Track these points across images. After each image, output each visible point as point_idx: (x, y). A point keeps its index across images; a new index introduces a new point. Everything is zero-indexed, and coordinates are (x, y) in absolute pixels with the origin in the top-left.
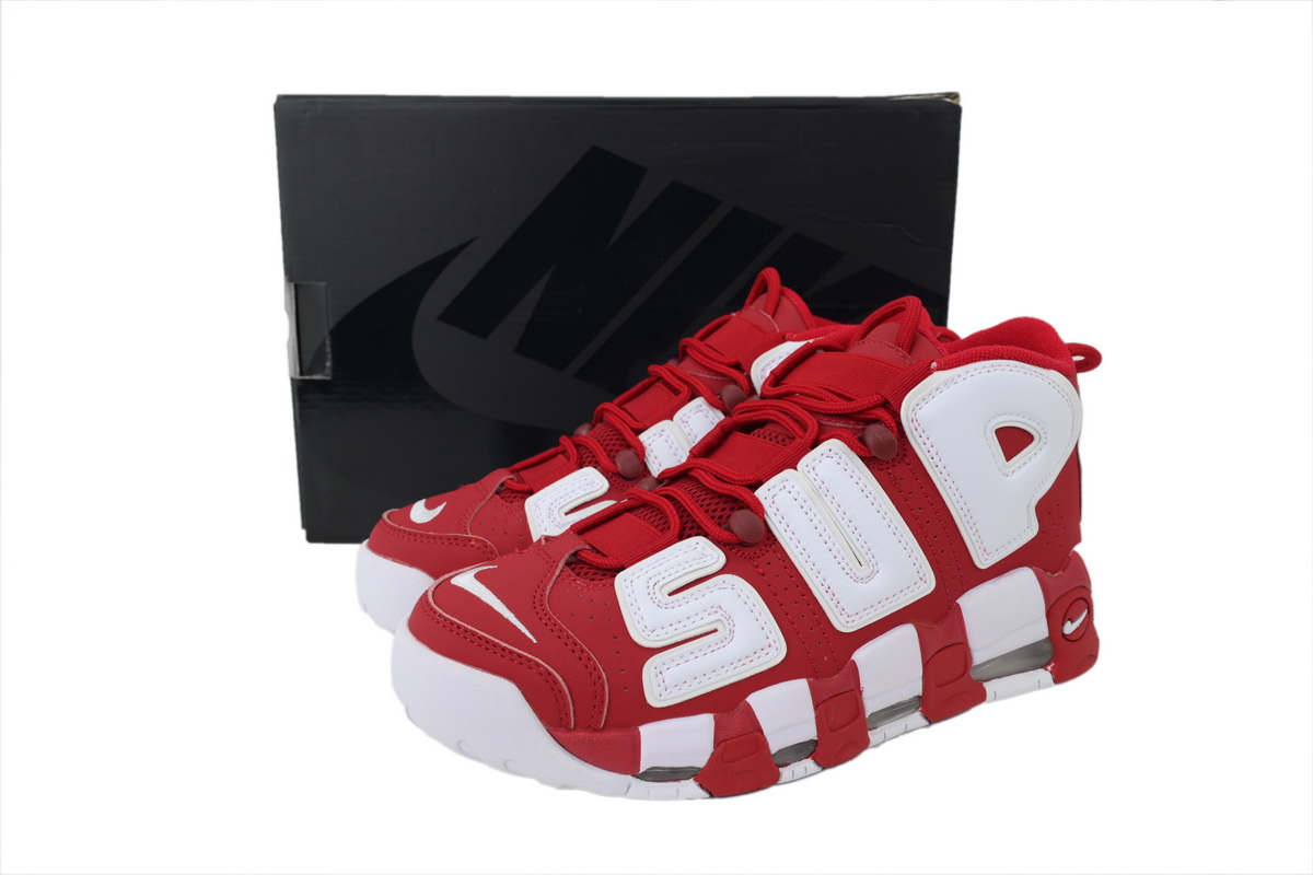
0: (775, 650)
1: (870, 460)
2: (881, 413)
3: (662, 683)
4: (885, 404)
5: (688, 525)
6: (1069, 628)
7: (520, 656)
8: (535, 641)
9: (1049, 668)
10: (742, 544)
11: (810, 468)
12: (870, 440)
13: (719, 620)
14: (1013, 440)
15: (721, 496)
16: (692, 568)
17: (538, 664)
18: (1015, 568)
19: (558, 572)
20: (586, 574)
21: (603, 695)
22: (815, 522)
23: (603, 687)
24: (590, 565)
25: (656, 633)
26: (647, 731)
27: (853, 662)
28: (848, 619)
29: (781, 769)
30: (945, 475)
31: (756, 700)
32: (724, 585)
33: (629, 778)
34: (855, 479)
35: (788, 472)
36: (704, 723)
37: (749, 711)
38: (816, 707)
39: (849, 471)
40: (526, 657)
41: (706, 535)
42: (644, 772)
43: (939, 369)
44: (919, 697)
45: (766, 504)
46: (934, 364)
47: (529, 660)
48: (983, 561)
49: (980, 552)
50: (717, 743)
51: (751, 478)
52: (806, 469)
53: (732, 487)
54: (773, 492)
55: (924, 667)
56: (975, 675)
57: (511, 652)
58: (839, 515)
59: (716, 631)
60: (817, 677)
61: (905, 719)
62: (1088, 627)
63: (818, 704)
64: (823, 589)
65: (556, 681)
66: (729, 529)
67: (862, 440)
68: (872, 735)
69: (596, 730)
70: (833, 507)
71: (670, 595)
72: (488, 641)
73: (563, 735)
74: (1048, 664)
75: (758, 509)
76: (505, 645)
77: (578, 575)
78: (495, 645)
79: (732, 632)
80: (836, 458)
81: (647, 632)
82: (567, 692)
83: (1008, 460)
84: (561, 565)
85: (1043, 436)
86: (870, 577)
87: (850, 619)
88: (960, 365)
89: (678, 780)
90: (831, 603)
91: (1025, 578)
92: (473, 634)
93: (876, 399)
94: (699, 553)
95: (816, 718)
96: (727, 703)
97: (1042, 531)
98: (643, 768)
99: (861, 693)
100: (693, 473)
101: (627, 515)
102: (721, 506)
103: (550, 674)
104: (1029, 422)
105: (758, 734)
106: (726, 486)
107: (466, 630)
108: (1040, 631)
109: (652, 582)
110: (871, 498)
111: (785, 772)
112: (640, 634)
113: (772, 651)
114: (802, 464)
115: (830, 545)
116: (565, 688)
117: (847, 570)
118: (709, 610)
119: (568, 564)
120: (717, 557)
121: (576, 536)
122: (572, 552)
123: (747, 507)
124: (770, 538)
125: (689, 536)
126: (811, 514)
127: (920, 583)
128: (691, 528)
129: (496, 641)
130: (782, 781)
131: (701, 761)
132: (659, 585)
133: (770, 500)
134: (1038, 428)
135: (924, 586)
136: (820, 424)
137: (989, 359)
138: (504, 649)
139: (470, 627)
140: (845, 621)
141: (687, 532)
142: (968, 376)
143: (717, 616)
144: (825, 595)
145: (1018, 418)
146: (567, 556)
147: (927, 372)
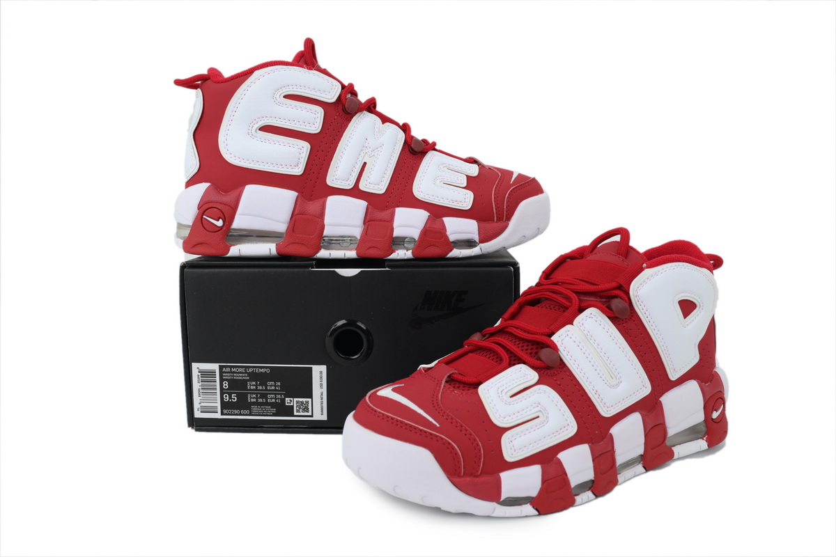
0: (571, 428)
1: (614, 319)
2: (618, 292)
3: (512, 448)
4: (620, 287)
5: (513, 358)
6: (715, 415)
7: (431, 434)
8: (438, 425)
10: (548, 368)
11: (581, 324)
12: (613, 307)
13: (540, 411)
14: (687, 307)
15: (529, 341)
16: (521, 382)
17: (442, 438)
18: (687, 380)
19: (442, 386)
20: (459, 387)
21: (480, 456)
22: (586, 354)
23: (480, 450)
24: (460, 382)
25: (506, 419)
26: (505, 476)
27: (611, 434)
30: (654, 327)
31: (562, 456)
32: (539, 391)
33: (494, 504)
34: (606, 329)
35: (568, 327)
36: (535, 471)
37: (559, 463)
38: (593, 460)
39: (602, 325)
40: (435, 435)
41: (524, 363)
42: (503, 501)
43: (648, 267)
44: (641, 455)
45: (558, 345)
46: (644, 265)
47: (437, 436)
48: (673, 376)
49: (672, 370)
50: (544, 482)
51: (547, 331)
52: (579, 325)
53: (536, 336)
54: (562, 338)
55: (645, 437)
56: (668, 443)
57: (426, 432)
58: (599, 350)
59: (538, 417)
60: (593, 443)
61: (634, 468)
62: (723, 415)
63: (595, 459)
64: (593, 392)
65: (453, 448)
66: (539, 359)
67: (609, 308)
68: (620, 478)
69: (476, 476)
70: (595, 345)
71: (511, 397)
72: (411, 426)
73: (457, 480)
75: (555, 348)
76: (422, 428)
77: (454, 387)
78: (415, 428)
79: (547, 417)
80: (595, 318)
81: (501, 418)
82: (460, 454)
83: (685, 318)
84: (443, 382)
85: (702, 305)
86: (617, 385)
88: (658, 265)
89: (520, 505)
90: (598, 400)
91: (693, 386)
92: (402, 422)
93: (614, 284)
94: (521, 374)
95: (594, 467)
96: (547, 458)
97: (700, 360)
98: (503, 498)
100: (507, 330)
101: (470, 354)
102: (530, 347)
103: (449, 443)
104: (695, 297)
105: (565, 476)
106: (532, 336)
107: (397, 421)
108: (700, 417)
109: (500, 390)
110: (615, 340)
111: (578, 499)
112: (498, 419)
113: (569, 428)
114: (575, 322)
115: (595, 367)
116: (459, 452)
117: (606, 381)
118: (534, 405)
119: (446, 382)
120: (534, 376)
121: (446, 366)
122: (448, 375)
123: (548, 346)
124: (562, 364)
125: (514, 365)
126: (584, 350)
127: (644, 388)
128: (514, 360)
129: (417, 426)
130: (576, 504)
131: (534, 493)
132: (504, 392)
133: (560, 341)
134: (699, 300)
135: (645, 390)
136: (579, 299)
137: (673, 262)
138: (421, 430)
139: (399, 419)
140: (606, 411)
141: (512, 362)
142: (663, 271)
143: (538, 409)
144: (595, 395)
145: (689, 295)
146: (446, 377)
147: (641, 270)
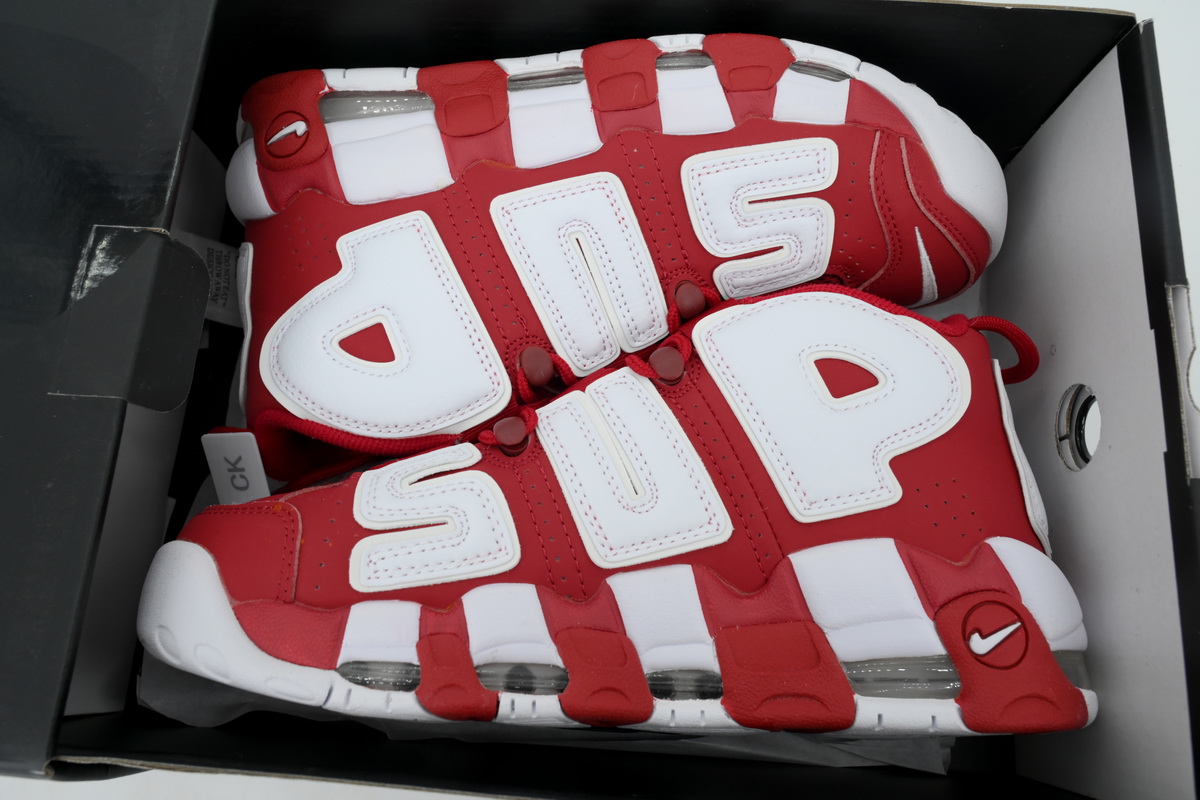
9: (327, 89)
28: (605, 185)
29: (701, 48)
74: (326, 94)
87: (601, 185)
99: (593, 107)
